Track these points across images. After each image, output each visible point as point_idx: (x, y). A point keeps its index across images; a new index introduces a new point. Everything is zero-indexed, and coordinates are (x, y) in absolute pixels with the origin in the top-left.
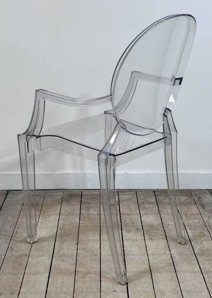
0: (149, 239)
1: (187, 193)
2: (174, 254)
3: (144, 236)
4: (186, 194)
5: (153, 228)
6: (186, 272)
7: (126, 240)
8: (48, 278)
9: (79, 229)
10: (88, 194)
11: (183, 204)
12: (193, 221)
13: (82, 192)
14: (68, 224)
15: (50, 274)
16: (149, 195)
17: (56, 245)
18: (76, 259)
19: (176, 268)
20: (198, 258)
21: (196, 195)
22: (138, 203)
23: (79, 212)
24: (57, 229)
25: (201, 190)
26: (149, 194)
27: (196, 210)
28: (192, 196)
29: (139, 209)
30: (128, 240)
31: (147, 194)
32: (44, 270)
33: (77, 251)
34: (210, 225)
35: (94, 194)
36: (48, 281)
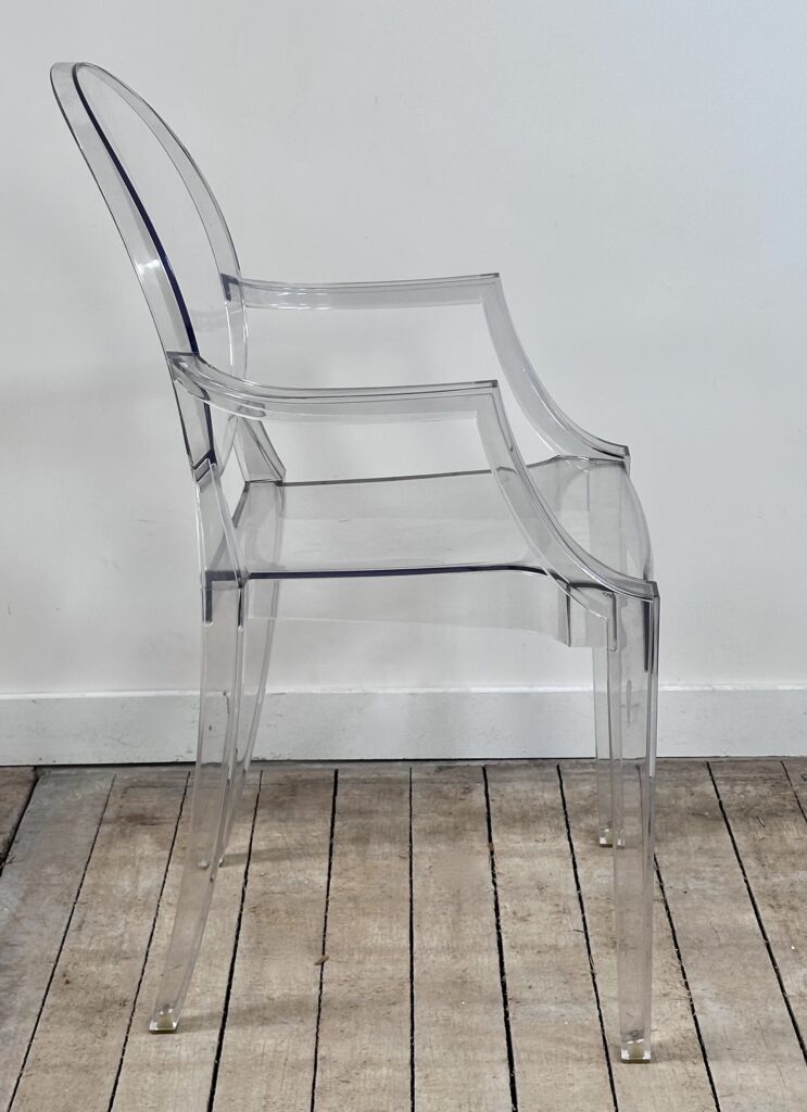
0: (606, 945)
1: (771, 771)
2: (702, 998)
3: (586, 935)
4: (764, 775)
7: (513, 947)
8: (210, 1083)
9: (327, 909)
11: (750, 813)
13: (336, 772)
14: (283, 893)
15: (220, 1069)
17: (236, 965)
19: (706, 1046)
20: (797, 1009)
21: (805, 780)
22: (566, 813)
23: (328, 847)
24: (242, 910)
28: (787, 782)
29: (569, 833)
30: (521, 947)
32: (194, 1053)
33: (321, 988)
35: (388, 779)
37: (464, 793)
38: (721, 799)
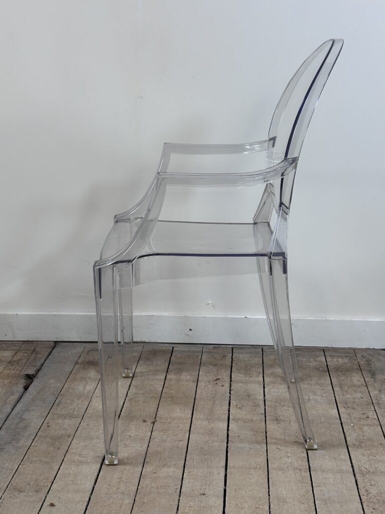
0: (273, 420)
1: (349, 353)
3: (265, 415)
6: (328, 472)
7: (234, 419)
8: (98, 472)
9: (160, 401)
10: (183, 350)
12: (351, 395)
14: (143, 394)
18: (148, 445)
19: (311, 465)
20: (352, 451)
21: (363, 357)
22: (263, 366)
24: (125, 400)
25: (374, 349)
27: (360, 379)
29: (263, 375)
33: (152, 433)
34: (380, 402)
36: (98, 475)
37: (223, 357)
38: (328, 363)
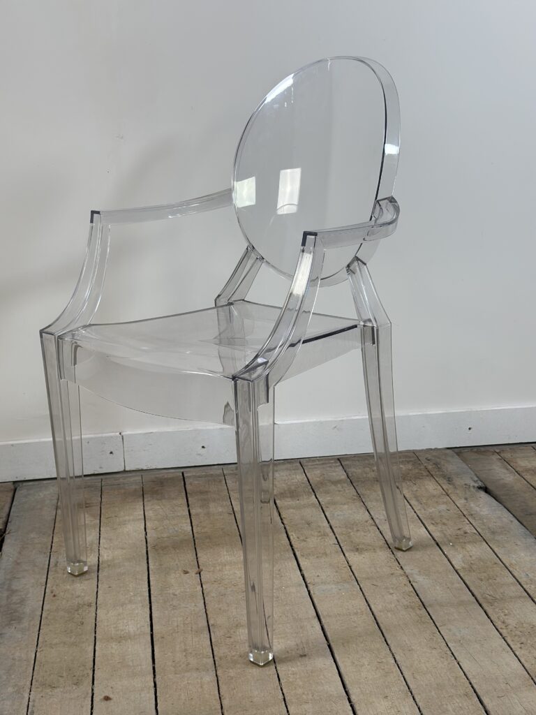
0: (352, 550)
1: (410, 457)
2: (412, 574)
3: (340, 545)
4: (407, 460)
5: (355, 529)
6: (447, 606)
7: (303, 556)
8: (151, 647)
10: (198, 474)
11: (406, 478)
12: (434, 508)
13: (183, 473)
14: (168, 537)
15: (154, 636)
16: (331, 467)
17: (150, 578)
20: (464, 575)
21: (428, 460)
24: (147, 548)
25: (436, 449)
26: (328, 465)
27: (436, 488)
28: (420, 462)
29: (315, 495)
30: (307, 555)
31: (324, 466)
32: (138, 629)
33: (202, 586)
34: (473, 513)
35: (212, 475)
36: (153, 650)
